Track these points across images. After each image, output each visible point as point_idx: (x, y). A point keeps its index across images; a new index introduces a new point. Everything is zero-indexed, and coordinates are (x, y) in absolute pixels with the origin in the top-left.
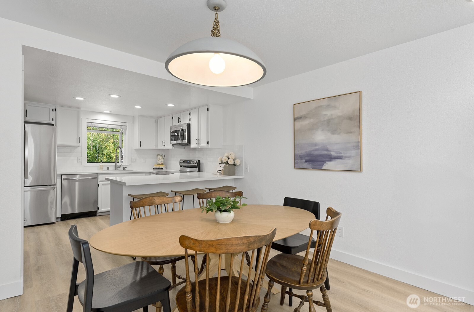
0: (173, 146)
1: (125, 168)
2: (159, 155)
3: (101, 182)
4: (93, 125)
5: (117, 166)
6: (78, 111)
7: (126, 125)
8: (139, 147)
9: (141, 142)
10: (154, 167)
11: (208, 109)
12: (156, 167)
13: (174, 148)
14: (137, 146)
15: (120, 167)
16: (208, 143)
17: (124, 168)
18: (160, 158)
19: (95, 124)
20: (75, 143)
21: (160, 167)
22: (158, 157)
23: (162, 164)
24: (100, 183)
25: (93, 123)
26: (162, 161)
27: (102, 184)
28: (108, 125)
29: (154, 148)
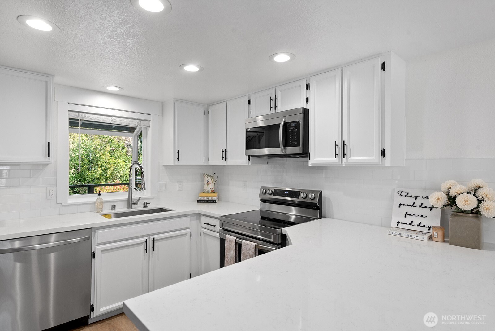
0: (249, 159)
1: (147, 204)
2: (207, 175)
3: (98, 247)
4: (81, 117)
5: (132, 201)
6: (47, 82)
7: (148, 119)
8: (176, 163)
9: (178, 152)
10: (200, 198)
11: (383, 67)
12: (202, 198)
13: (252, 164)
14: (171, 160)
15: (136, 203)
16: (383, 153)
17: (145, 205)
18: (210, 181)
19: (87, 115)
20: (39, 156)
21: (210, 198)
22: (206, 179)
23: (213, 192)
24: (98, 249)
25: (81, 112)
26: (213, 187)
27: (102, 251)
28: (114, 118)
29: (202, 163)
